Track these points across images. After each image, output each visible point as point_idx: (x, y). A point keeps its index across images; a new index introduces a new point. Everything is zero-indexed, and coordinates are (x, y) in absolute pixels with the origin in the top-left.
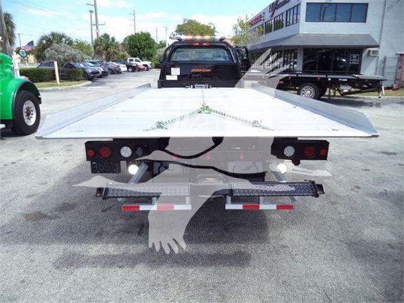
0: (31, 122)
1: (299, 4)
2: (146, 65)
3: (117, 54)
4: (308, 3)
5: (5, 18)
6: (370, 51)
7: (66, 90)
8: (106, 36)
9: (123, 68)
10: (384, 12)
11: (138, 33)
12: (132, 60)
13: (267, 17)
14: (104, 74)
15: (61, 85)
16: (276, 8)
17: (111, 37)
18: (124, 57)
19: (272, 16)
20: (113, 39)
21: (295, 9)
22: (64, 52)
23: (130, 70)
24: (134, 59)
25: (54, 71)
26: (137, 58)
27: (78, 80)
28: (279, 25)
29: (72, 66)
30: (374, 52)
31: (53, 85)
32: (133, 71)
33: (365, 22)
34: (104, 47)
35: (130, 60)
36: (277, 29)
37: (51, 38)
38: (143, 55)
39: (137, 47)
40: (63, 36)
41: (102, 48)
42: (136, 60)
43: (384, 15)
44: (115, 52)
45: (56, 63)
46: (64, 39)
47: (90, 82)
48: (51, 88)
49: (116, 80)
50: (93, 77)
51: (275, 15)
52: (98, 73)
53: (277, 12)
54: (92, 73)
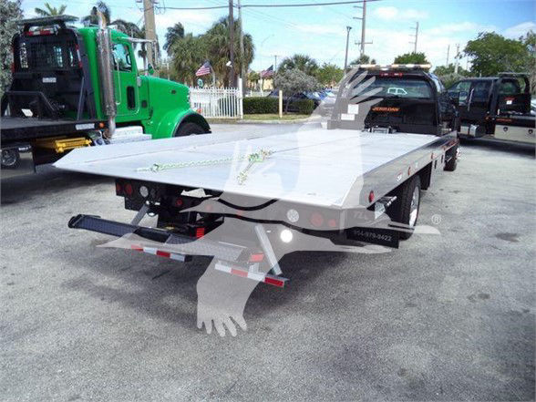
5: (244, 40)
7: (287, 124)
15: (283, 118)
25: (278, 100)
27: (307, 114)
31: (274, 118)
37: (294, 62)
40: (307, 59)
45: (281, 92)
46: (307, 63)
48: (270, 121)
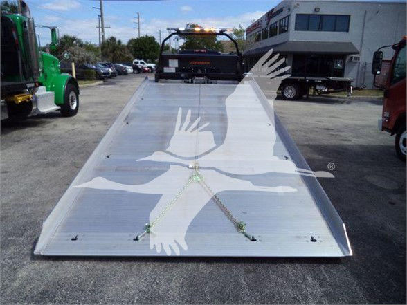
0: (74, 107)
1: (290, 15)
2: (150, 68)
3: (123, 56)
4: (297, 15)
6: (352, 57)
7: (83, 87)
8: (113, 39)
9: (130, 70)
10: (364, 23)
11: (143, 37)
12: (138, 63)
13: (264, 24)
14: (113, 75)
16: (271, 18)
17: (117, 40)
18: (128, 59)
19: (267, 24)
20: (119, 42)
21: (287, 19)
22: (79, 55)
23: (136, 72)
24: (139, 61)
26: (142, 61)
27: (91, 80)
28: (273, 32)
29: (86, 68)
30: (356, 58)
32: (138, 73)
33: (348, 31)
34: (111, 49)
35: (135, 62)
36: (272, 36)
37: (63, 41)
38: (148, 58)
39: (142, 50)
40: (74, 39)
41: (109, 50)
42: (141, 63)
43: (364, 26)
44: (121, 55)
45: (73, 64)
46: (75, 42)
47: (101, 82)
49: (124, 80)
50: (104, 78)
51: (271, 23)
52: (108, 73)
53: (273, 21)
54: (104, 74)
